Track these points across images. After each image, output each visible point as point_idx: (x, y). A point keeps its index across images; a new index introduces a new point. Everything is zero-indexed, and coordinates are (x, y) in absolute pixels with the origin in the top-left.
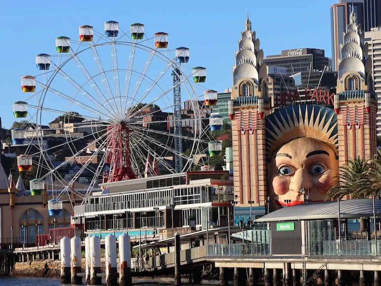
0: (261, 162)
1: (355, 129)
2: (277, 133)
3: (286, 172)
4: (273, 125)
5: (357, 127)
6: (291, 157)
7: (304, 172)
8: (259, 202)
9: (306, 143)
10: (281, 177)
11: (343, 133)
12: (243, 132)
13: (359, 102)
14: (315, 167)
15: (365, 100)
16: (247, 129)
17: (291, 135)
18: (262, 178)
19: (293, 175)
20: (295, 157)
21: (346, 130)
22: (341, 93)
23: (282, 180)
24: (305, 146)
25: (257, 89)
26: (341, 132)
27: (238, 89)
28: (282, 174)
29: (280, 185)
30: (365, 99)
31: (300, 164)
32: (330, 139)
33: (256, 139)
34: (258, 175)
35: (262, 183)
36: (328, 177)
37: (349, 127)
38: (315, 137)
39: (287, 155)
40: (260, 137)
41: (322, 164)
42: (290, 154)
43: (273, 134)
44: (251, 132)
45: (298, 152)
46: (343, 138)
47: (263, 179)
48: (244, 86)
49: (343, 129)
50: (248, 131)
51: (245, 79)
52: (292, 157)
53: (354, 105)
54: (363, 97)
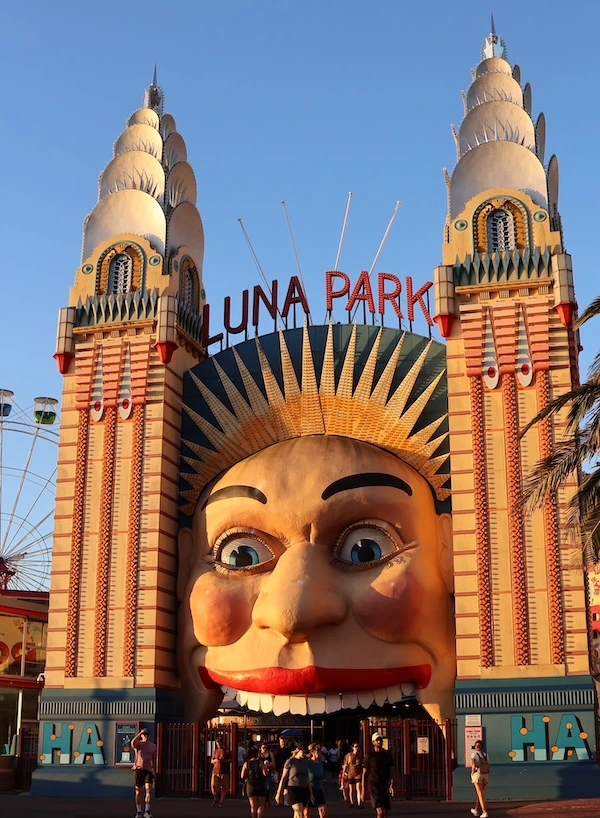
0: (152, 521)
1: (515, 388)
2: (222, 423)
3: (243, 557)
4: (206, 391)
5: (524, 379)
6: (262, 499)
7: (311, 557)
8: (134, 673)
9: (322, 449)
10: (222, 577)
11: (467, 403)
12: (96, 415)
13: (531, 290)
14: (357, 539)
15: (553, 282)
16: (112, 402)
17: (269, 428)
18: (150, 578)
19: (269, 568)
20: (279, 496)
21: (479, 393)
22: (462, 260)
23: (225, 587)
24: (321, 458)
25: (159, 268)
26: (461, 403)
27: (95, 272)
28: (229, 567)
29: (218, 604)
30: (556, 276)
31: (300, 525)
32: (414, 438)
33: (141, 438)
34: (136, 568)
35: (149, 598)
36: (408, 573)
37: (490, 382)
38: (357, 432)
39: (251, 492)
40: (155, 428)
41: (384, 525)
42: (260, 487)
43: (205, 425)
44: (124, 413)
45: (292, 478)
46: (468, 422)
47: (155, 583)
48: (116, 259)
49: (468, 389)
50: (115, 408)
51: (122, 239)
52: (269, 496)
53: (510, 302)
54: (544, 272)
